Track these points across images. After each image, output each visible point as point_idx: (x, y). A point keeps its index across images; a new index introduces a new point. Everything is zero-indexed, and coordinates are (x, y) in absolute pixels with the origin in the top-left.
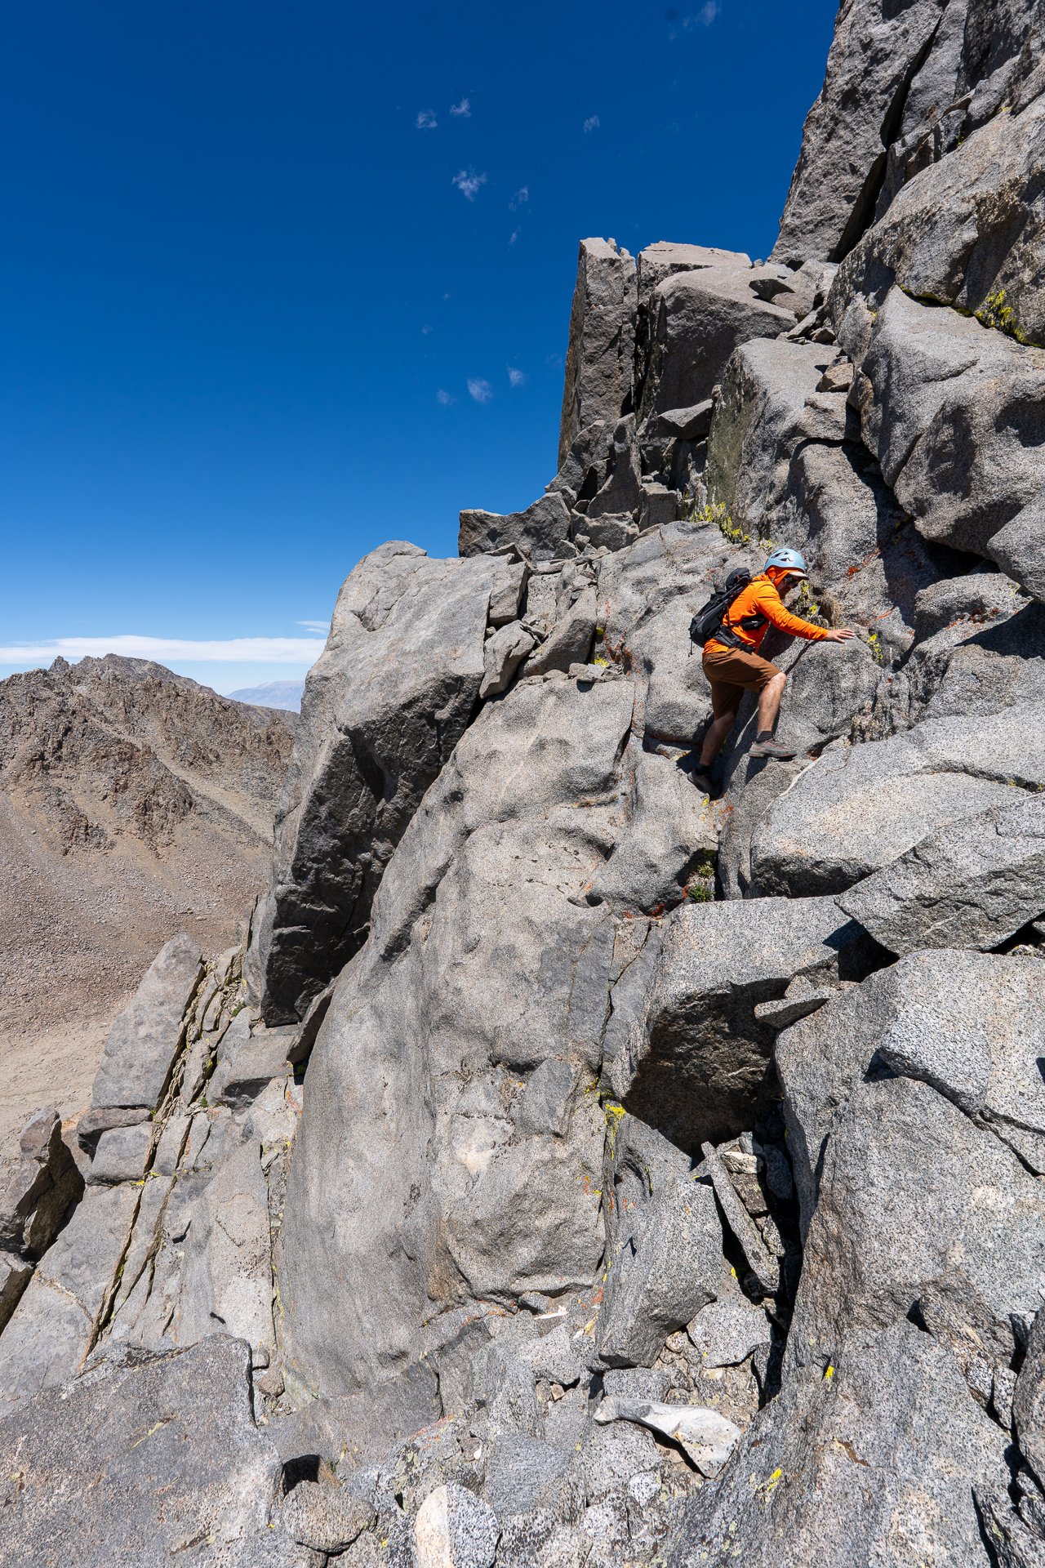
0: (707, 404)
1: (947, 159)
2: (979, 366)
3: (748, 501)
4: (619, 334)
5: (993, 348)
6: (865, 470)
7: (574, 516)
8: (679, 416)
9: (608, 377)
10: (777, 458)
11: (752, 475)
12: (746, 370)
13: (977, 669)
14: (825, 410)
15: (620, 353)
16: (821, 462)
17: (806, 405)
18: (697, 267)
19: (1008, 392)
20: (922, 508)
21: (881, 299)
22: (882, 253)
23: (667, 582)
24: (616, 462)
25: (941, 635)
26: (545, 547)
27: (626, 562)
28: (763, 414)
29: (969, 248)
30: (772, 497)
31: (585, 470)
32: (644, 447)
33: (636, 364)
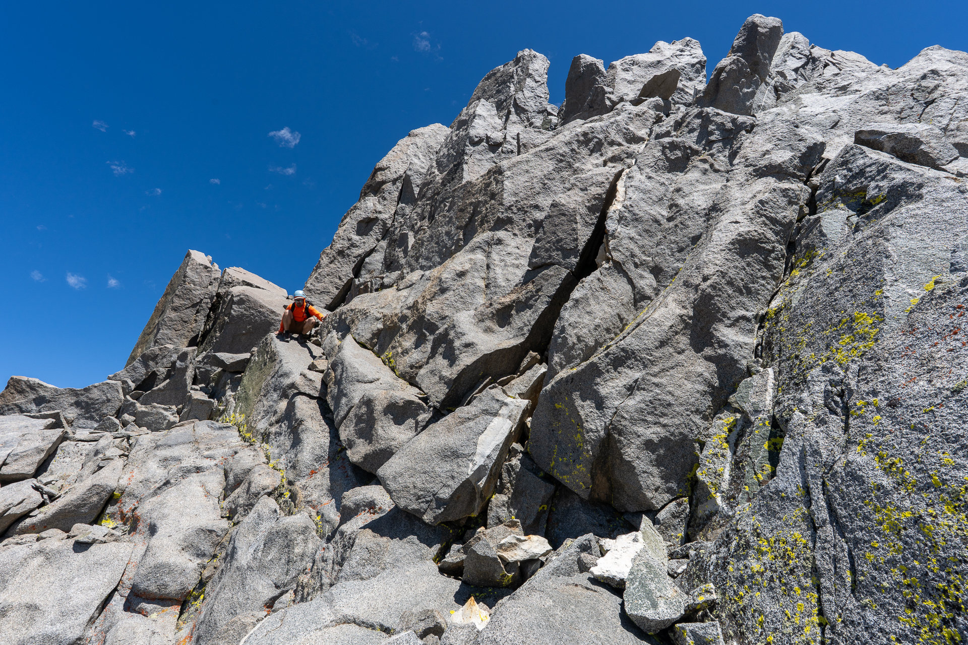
0: (247, 355)
1: (374, 294)
2: (380, 381)
3: (259, 417)
4: (200, 302)
5: (386, 375)
6: (327, 416)
7: (126, 400)
8: (227, 357)
9: (186, 322)
10: (281, 397)
11: (265, 403)
12: (272, 345)
13: (369, 545)
14: (311, 380)
15: (198, 312)
16: (304, 406)
17: (301, 374)
18: (257, 287)
19: (389, 399)
20: (351, 444)
21: (343, 337)
22: (346, 318)
23: (189, 462)
24: (174, 373)
25: (353, 520)
26: (91, 418)
27: (159, 443)
28: (278, 372)
29: (379, 330)
30: (274, 418)
31: (148, 372)
32: (199, 368)
33: (207, 320)
